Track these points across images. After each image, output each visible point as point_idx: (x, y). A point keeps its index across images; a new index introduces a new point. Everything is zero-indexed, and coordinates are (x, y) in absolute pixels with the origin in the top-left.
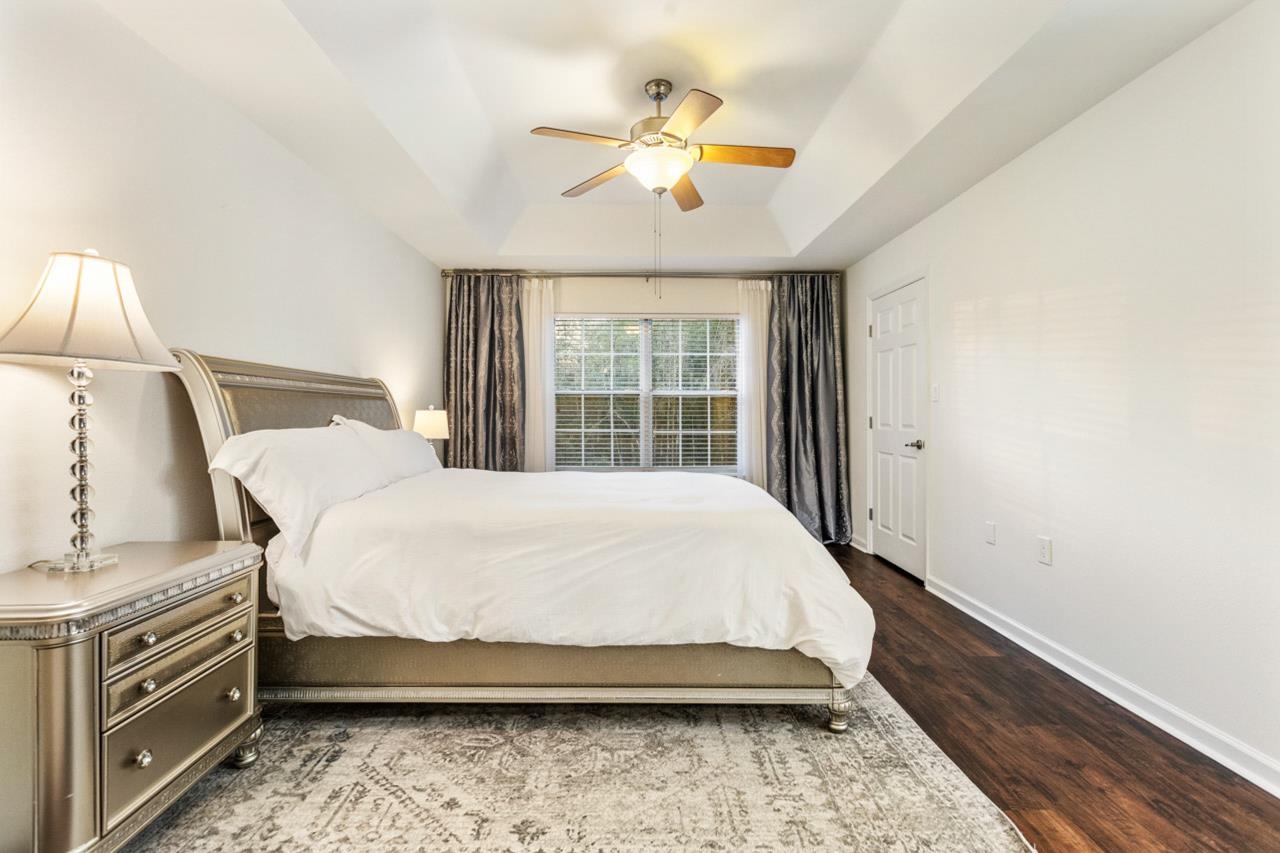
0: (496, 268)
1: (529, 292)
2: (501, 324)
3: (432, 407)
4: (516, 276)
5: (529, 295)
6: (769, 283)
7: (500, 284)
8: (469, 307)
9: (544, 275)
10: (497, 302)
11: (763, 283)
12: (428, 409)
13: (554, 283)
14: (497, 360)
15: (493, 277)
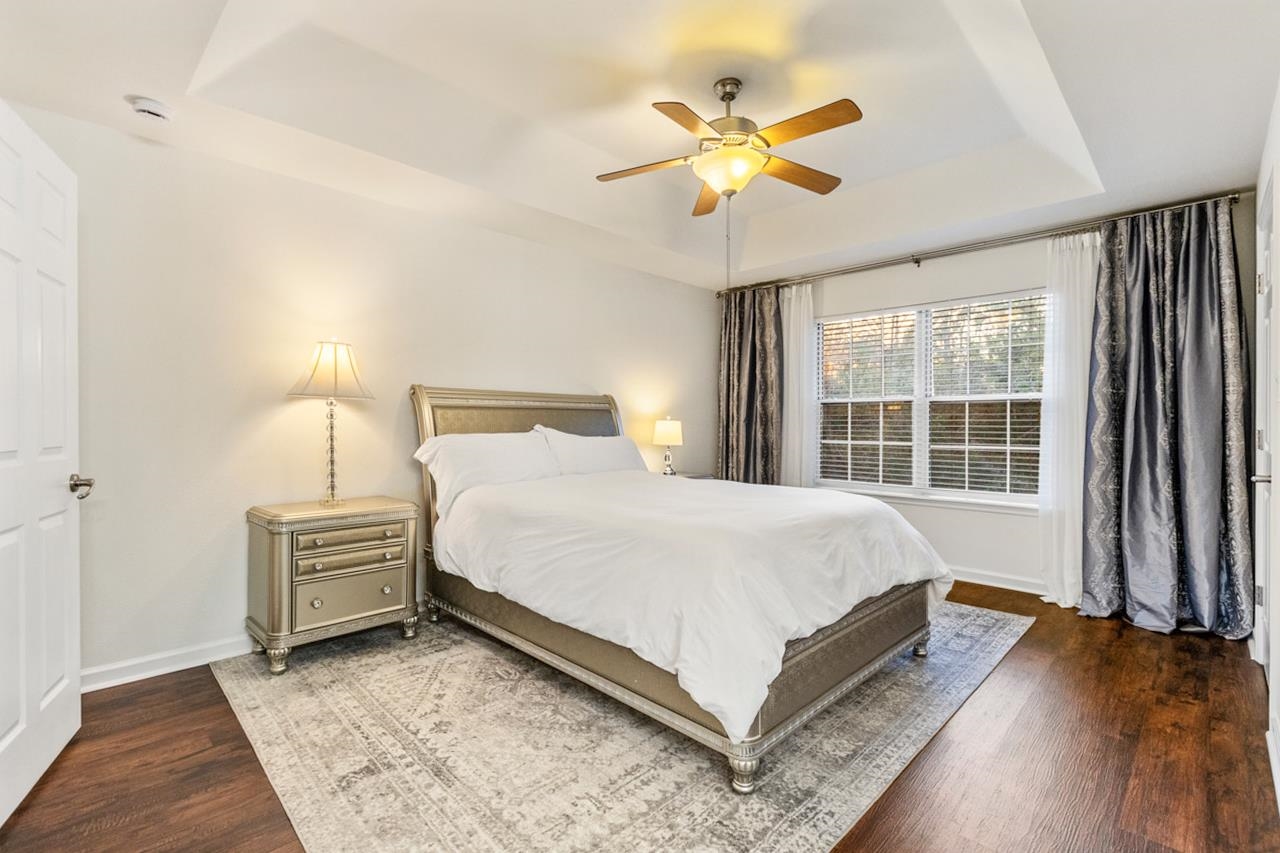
0: (759, 282)
1: (790, 299)
2: (762, 335)
3: (669, 418)
4: (778, 286)
5: (790, 304)
6: (1097, 234)
7: (762, 297)
8: (735, 324)
9: (803, 280)
10: (758, 315)
11: (1086, 237)
12: (666, 419)
13: (813, 287)
14: (758, 372)
15: (754, 291)
